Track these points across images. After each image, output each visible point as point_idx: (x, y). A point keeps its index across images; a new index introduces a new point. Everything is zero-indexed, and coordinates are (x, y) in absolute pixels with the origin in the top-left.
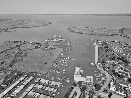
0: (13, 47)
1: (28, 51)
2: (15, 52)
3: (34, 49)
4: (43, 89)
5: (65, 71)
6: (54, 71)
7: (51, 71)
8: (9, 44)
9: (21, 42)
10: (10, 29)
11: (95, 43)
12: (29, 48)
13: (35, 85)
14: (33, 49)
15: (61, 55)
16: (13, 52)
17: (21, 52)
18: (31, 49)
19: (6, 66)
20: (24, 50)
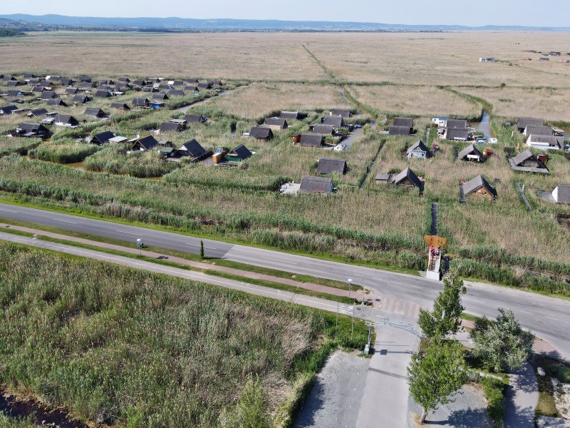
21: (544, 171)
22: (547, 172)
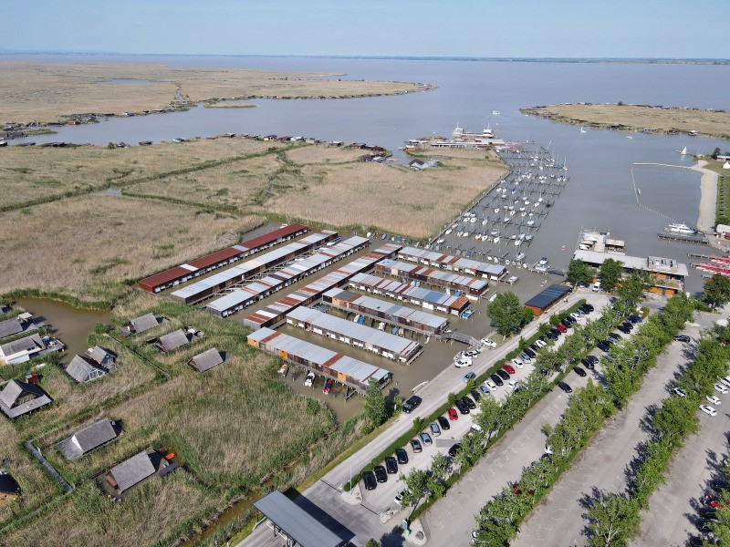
0: (254, 152)
1: (328, 167)
2: (267, 167)
3: (355, 164)
4: (419, 272)
5: (522, 236)
6: (466, 234)
7: (448, 232)
8: (234, 142)
9: (289, 139)
10: (231, 99)
11: (702, 163)
12: (328, 160)
13: (376, 260)
14: (348, 162)
15: (499, 190)
16: (259, 167)
17: (293, 168)
18: (340, 164)
19: (239, 201)
20: (304, 162)
21: (44, 400)
22: (48, 401)
